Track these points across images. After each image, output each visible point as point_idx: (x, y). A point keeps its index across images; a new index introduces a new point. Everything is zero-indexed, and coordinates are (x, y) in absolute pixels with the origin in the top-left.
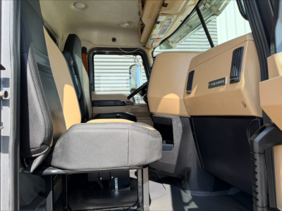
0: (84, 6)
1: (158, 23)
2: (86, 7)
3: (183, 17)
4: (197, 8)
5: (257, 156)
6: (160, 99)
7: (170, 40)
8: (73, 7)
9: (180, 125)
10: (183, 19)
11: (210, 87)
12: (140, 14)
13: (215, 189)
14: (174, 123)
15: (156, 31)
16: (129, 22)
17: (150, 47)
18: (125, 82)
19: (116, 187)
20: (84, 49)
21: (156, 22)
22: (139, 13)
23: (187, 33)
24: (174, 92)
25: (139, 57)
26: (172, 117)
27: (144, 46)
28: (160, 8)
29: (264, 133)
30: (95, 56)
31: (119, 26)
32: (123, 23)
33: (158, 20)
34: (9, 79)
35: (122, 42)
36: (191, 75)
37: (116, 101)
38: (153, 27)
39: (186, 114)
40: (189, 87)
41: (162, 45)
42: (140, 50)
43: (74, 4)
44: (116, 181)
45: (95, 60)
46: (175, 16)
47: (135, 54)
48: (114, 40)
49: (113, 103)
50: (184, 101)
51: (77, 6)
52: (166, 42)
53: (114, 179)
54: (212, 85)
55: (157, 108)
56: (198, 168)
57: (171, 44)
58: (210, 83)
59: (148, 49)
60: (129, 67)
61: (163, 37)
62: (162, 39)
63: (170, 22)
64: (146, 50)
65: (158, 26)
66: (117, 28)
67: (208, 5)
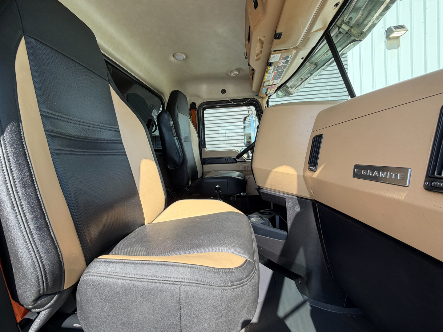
0: (184, 56)
1: (271, 64)
2: (187, 57)
3: (304, 53)
4: (327, 35)
8: (172, 59)
9: (297, 208)
10: (305, 55)
11: (357, 175)
12: (247, 56)
14: (289, 205)
15: (269, 76)
16: (238, 70)
17: (265, 95)
18: (240, 131)
20: (193, 105)
21: (268, 64)
23: (311, 74)
25: (252, 108)
26: (285, 196)
27: (257, 95)
28: (272, 43)
30: (206, 111)
31: (228, 75)
32: (231, 72)
33: (270, 61)
35: (233, 93)
36: (317, 142)
37: (226, 158)
41: (279, 92)
42: (253, 100)
43: (173, 56)
46: (294, 52)
47: (247, 105)
48: (224, 91)
49: (224, 160)
50: (305, 181)
51: (176, 57)
52: (284, 88)
57: (290, 89)
59: (263, 98)
60: (243, 120)
61: (279, 82)
62: (279, 85)
63: (287, 62)
64: (260, 100)
66: (226, 78)
67: (345, 27)
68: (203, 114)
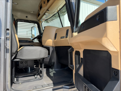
0: (16, 4)
2: (18, 4)
3: (53, 14)
4: (58, 12)
5: (69, 54)
6: (46, 41)
7: (48, 20)
9: (52, 49)
11: (61, 38)
13: (61, 68)
14: (50, 49)
15: (44, 17)
16: (34, 12)
19: (29, 70)
21: (44, 14)
22: (39, 10)
24: (51, 39)
25: (36, 24)
26: (49, 47)
28: (46, 11)
29: (70, 49)
30: (18, 22)
32: (31, 12)
34: (9, 33)
35: (30, 18)
36: (56, 34)
37: (26, 41)
38: (43, 16)
39: (54, 46)
40: (55, 38)
41: (45, 21)
42: (37, 22)
44: (29, 68)
45: (18, 24)
46: (51, 14)
48: (27, 17)
49: (25, 41)
50: (54, 42)
51: (14, 3)
52: (47, 20)
53: (28, 68)
54: (62, 38)
55: (45, 44)
56: (57, 62)
57: (48, 21)
58: (61, 37)
59: (40, 22)
61: (46, 19)
63: (49, 15)
65: (45, 16)
67: (61, 12)
68: (17, 23)
